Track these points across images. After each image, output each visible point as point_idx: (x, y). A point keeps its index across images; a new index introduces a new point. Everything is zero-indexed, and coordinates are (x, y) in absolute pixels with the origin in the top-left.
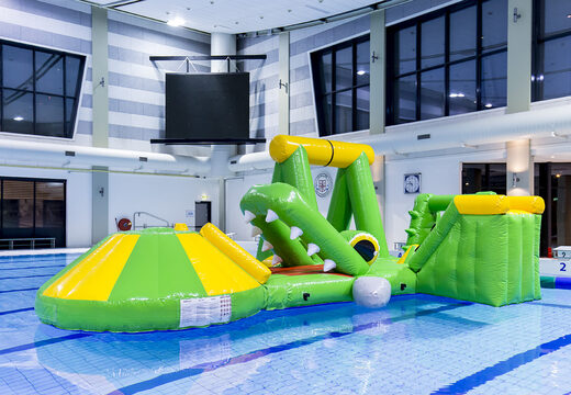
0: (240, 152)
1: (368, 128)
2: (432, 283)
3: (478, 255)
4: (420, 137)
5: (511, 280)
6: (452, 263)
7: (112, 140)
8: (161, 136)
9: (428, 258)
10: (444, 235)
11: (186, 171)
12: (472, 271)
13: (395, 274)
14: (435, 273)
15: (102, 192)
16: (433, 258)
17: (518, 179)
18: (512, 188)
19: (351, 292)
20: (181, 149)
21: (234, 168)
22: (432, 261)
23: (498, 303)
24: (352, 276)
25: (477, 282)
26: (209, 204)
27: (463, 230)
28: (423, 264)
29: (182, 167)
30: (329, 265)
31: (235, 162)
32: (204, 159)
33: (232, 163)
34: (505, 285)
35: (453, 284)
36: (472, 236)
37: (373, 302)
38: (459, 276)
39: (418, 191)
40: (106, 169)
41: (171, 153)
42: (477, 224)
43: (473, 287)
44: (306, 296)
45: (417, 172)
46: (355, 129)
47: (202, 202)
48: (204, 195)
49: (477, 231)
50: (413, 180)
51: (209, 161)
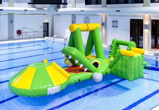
0: (59, 7)
1: (101, 4)
2: (114, 72)
3: (126, 67)
4: (117, 11)
5: (135, 73)
6: (120, 68)
7: (15, 4)
8: (31, 1)
9: (113, 65)
10: (118, 60)
11: (41, 13)
12: (124, 71)
13: (105, 70)
14: (115, 70)
15: (12, 22)
16: (115, 65)
17: (146, 26)
18: (145, 29)
19: (92, 77)
20: (38, 6)
21: (56, 12)
22: (114, 66)
23: (131, 80)
24: (92, 72)
25: (126, 74)
26: (48, 23)
27: (122, 59)
28: (112, 67)
29: (39, 12)
30: (86, 70)
31: (57, 11)
32: (46, 9)
33: (56, 11)
34: (133, 75)
35: (120, 74)
36: (124, 62)
37: (97, 81)
38: (121, 72)
39: (116, 27)
40: (13, 14)
41: (35, 7)
42: (126, 58)
43: (124, 75)
44: (79, 80)
45: (116, 20)
46: (97, 4)
47: (45, 23)
48: (46, 21)
49: (126, 60)
50: (115, 23)
51: (48, 10)
